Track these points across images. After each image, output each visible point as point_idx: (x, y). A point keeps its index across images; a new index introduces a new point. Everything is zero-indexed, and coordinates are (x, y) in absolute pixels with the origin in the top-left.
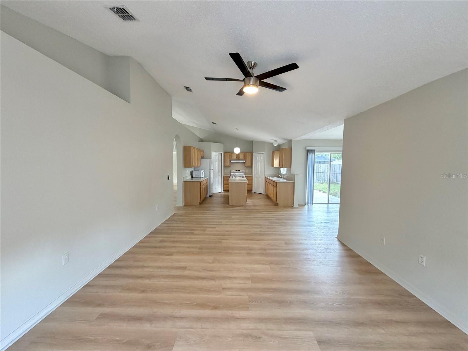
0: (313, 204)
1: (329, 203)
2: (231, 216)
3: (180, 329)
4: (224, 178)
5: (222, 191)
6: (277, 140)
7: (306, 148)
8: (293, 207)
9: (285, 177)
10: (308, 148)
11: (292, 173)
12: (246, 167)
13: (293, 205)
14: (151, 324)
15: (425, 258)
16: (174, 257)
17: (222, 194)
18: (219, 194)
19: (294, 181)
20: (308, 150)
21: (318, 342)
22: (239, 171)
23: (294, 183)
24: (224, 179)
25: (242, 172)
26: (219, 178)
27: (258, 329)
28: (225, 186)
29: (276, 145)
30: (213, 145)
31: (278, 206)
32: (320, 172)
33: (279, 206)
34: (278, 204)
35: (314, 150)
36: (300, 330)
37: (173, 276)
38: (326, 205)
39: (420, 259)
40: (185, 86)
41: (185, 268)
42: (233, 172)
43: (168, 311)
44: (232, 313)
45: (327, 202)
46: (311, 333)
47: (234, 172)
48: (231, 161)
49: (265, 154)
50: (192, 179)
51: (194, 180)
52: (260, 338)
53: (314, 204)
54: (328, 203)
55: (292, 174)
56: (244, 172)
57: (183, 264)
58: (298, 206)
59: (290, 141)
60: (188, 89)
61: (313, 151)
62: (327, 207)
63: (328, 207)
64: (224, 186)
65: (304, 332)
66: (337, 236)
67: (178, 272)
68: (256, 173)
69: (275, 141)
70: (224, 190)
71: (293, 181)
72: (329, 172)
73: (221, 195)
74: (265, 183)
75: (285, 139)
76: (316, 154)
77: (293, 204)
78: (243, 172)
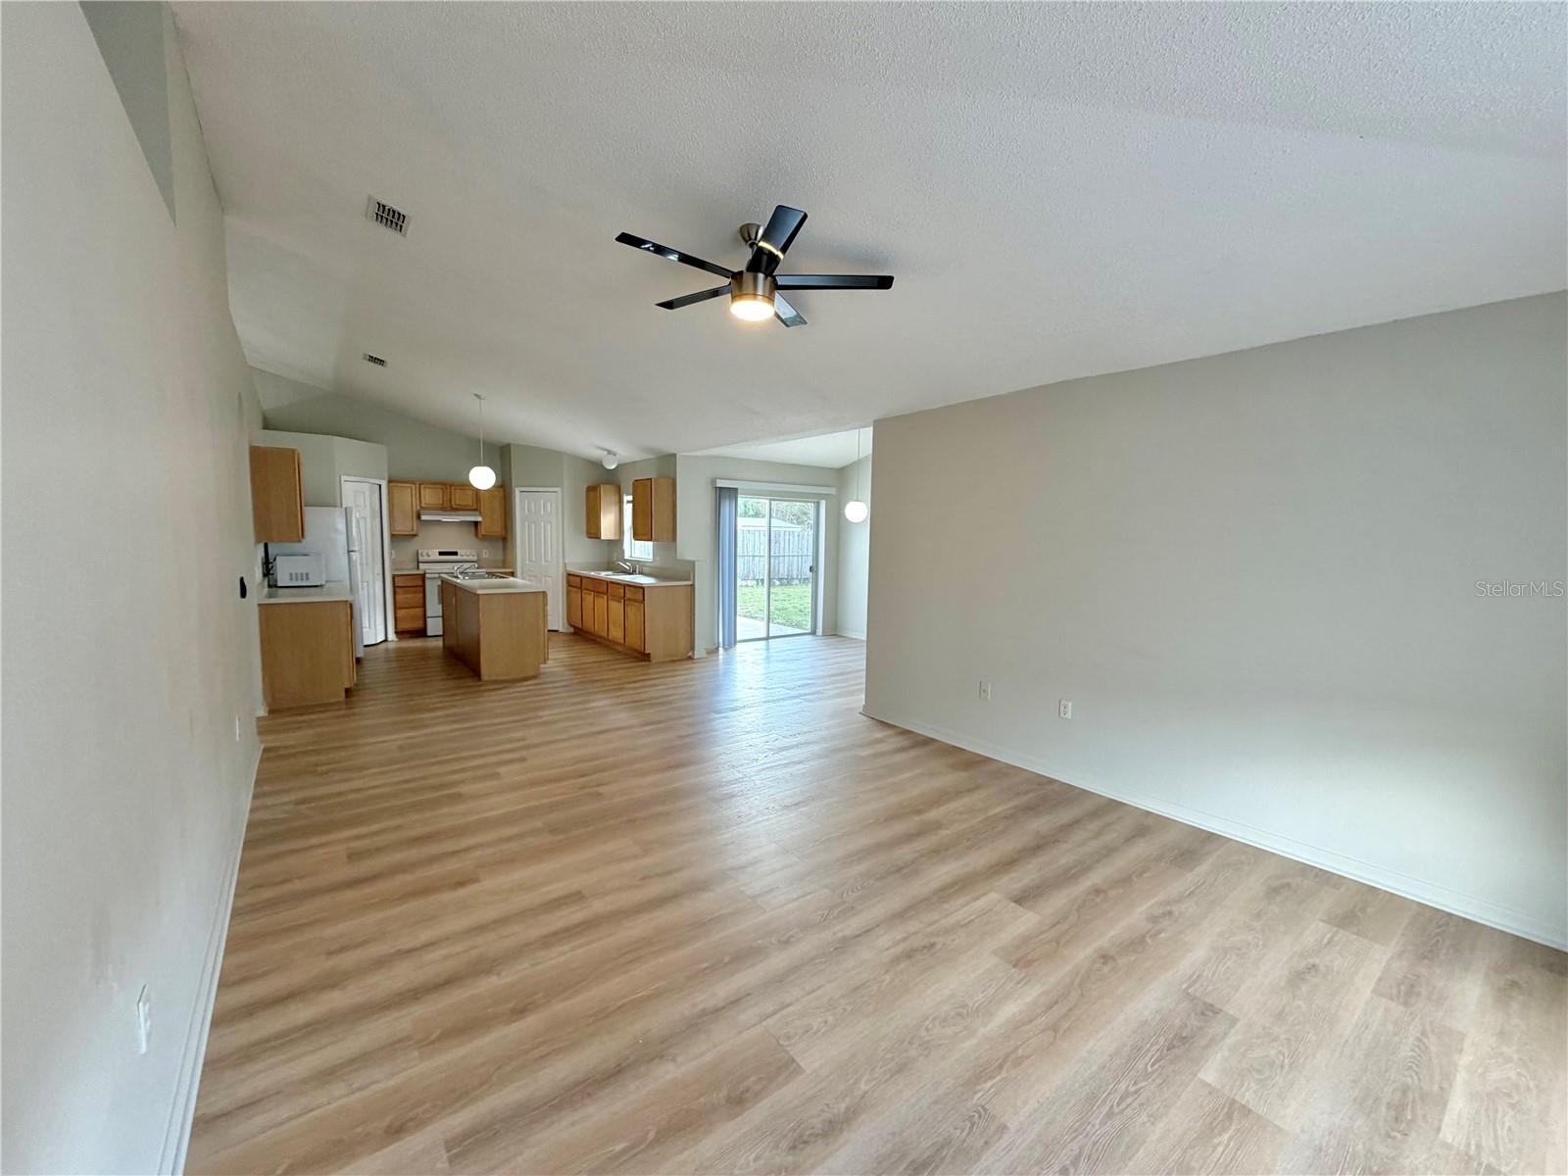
0: (735, 642)
1: (771, 635)
2: (531, 715)
3: (764, 1023)
4: (397, 585)
5: (392, 636)
6: (614, 450)
7: (714, 481)
8: (690, 658)
9: (646, 569)
10: (720, 484)
11: (678, 557)
12: (487, 538)
13: (690, 654)
14: (674, 1060)
15: (1070, 704)
16: (488, 883)
17: (391, 646)
18: (380, 646)
19: (694, 582)
20: (720, 488)
21: (1016, 902)
22: (455, 554)
23: (693, 586)
24: (394, 587)
25: (465, 558)
26: (377, 583)
27: (915, 933)
28: (401, 613)
29: (613, 467)
30: (343, 448)
31: (649, 661)
32: (751, 554)
33: (654, 661)
34: (649, 654)
35: (736, 489)
36: (977, 898)
37: (567, 930)
38: (763, 643)
39: (1062, 708)
40: (383, 202)
41: (576, 897)
42: (426, 558)
43: (679, 1009)
44: (834, 934)
45: (764, 635)
46: (994, 896)
47: (432, 558)
48: (423, 517)
49: (562, 492)
50: (270, 596)
51: (284, 598)
52: (933, 945)
53: (738, 645)
54: (767, 638)
55: (680, 560)
56: (475, 558)
57: (557, 889)
58: (705, 656)
59: (668, 460)
60: (390, 218)
61: (733, 493)
62: (765, 647)
63: (768, 645)
64: (398, 615)
65: (984, 899)
66: (861, 710)
67: (573, 915)
68: (531, 561)
69: (609, 452)
70: (396, 633)
71: (689, 580)
72: (767, 555)
73: (387, 650)
74: (568, 592)
75: (647, 450)
76: (741, 501)
77: (692, 648)
78: (471, 558)
